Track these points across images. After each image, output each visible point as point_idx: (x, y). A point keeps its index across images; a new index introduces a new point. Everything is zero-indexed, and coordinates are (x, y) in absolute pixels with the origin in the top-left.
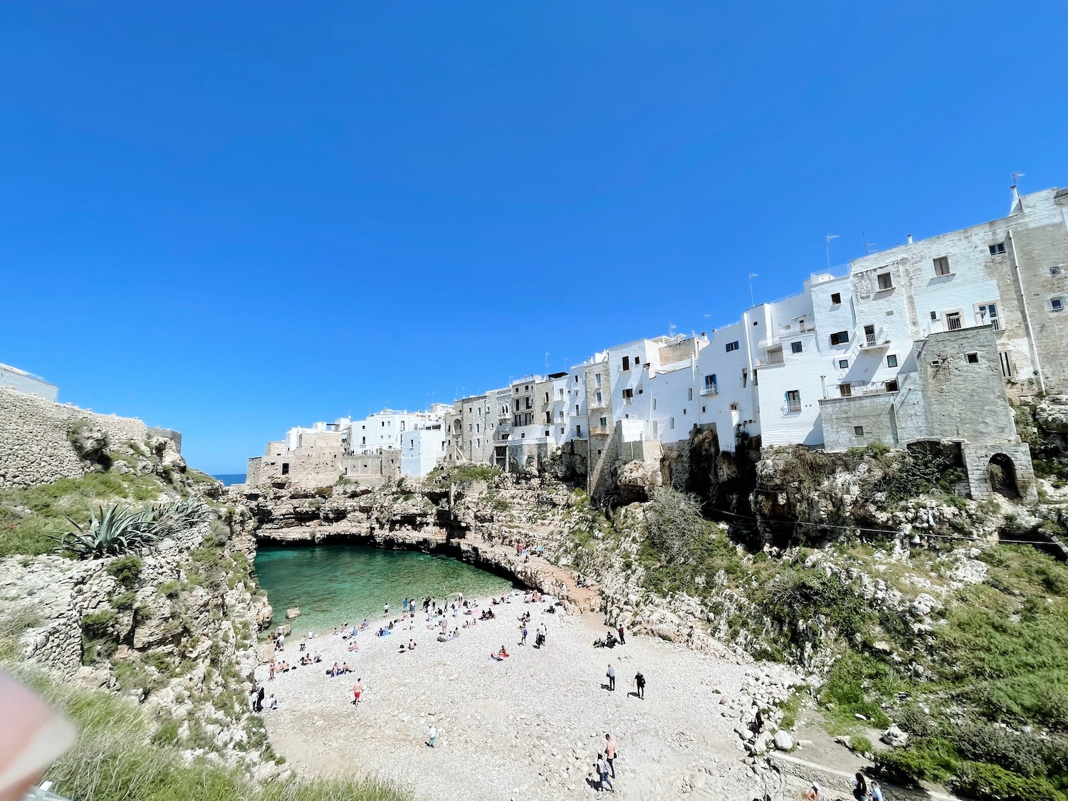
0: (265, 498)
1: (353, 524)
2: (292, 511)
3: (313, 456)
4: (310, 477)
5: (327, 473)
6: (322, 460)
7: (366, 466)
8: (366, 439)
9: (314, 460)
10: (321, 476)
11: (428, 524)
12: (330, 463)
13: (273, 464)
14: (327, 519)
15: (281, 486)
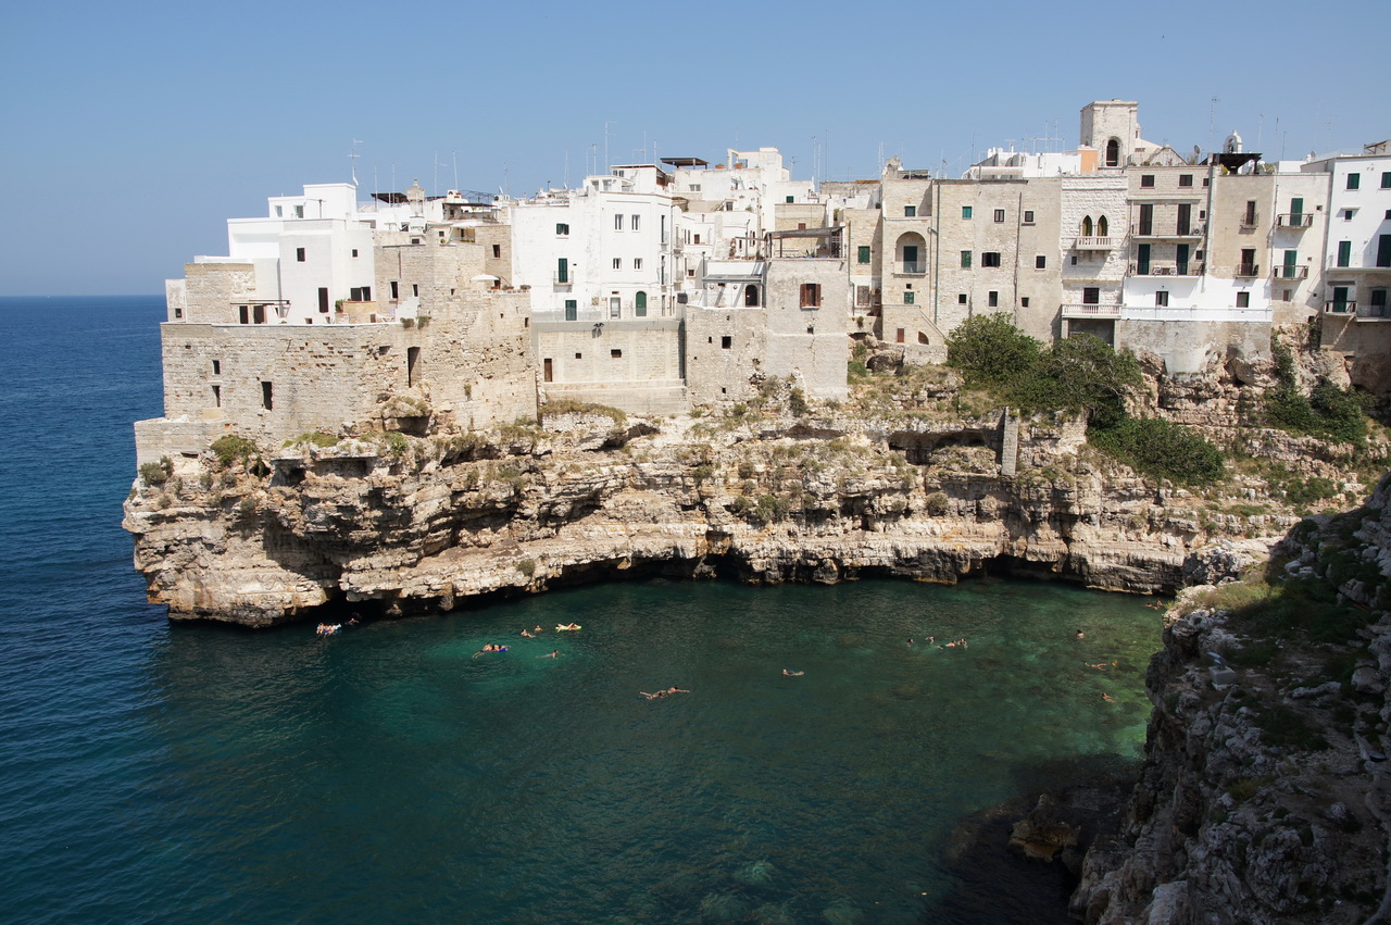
0: (394, 470)
1: (633, 527)
2: (447, 504)
3: (477, 322)
5: (513, 377)
6: (499, 337)
7: (616, 353)
8: (570, 267)
9: (479, 336)
10: (499, 387)
11: (908, 513)
12: (515, 345)
13: (383, 350)
14: (548, 517)
15: (415, 424)
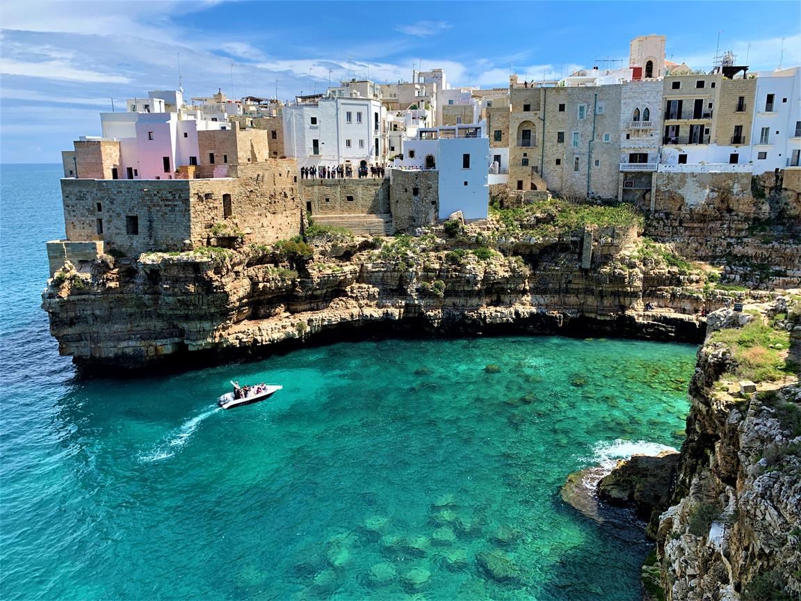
0: (217, 270)
1: (362, 302)
2: (250, 290)
3: (265, 179)
4: (265, 221)
6: (279, 188)
7: (350, 199)
8: (320, 145)
9: (267, 188)
11: (524, 292)
12: (289, 193)
13: (208, 196)
14: (312, 298)
15: (230, 242)
